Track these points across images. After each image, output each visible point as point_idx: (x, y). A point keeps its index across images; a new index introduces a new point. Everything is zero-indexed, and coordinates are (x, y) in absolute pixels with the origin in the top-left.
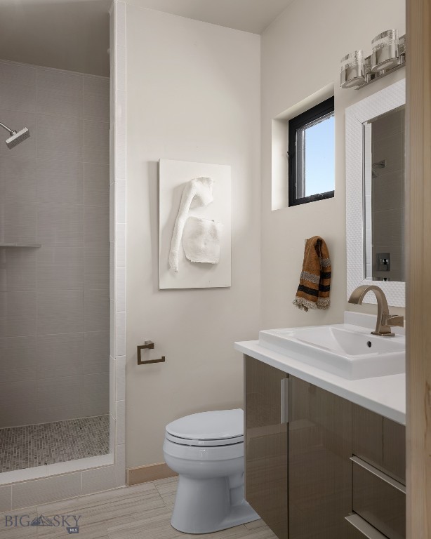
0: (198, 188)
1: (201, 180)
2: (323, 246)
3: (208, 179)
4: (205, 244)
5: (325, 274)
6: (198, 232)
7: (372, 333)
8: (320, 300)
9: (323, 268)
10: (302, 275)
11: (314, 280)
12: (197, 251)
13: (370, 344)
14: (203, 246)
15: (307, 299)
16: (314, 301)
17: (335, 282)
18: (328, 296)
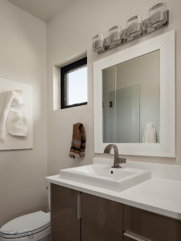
0: (15, 95)
1: (17, 91)
2: (83, 127)
3: (21, 91)
4: (20, 126)
5: (83, 141)
6: (16, 119)
7: (112, 167)
8: (81, 153)
9: (82, 138)
10: (73, 141)
11: (78, 144)
12: (15, 129)
13: (112, 172)
14: (18, 127)
15: (75, 152)
16: (79, 153)
17: (88, 144)
18: (84, 151)
